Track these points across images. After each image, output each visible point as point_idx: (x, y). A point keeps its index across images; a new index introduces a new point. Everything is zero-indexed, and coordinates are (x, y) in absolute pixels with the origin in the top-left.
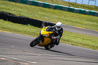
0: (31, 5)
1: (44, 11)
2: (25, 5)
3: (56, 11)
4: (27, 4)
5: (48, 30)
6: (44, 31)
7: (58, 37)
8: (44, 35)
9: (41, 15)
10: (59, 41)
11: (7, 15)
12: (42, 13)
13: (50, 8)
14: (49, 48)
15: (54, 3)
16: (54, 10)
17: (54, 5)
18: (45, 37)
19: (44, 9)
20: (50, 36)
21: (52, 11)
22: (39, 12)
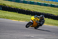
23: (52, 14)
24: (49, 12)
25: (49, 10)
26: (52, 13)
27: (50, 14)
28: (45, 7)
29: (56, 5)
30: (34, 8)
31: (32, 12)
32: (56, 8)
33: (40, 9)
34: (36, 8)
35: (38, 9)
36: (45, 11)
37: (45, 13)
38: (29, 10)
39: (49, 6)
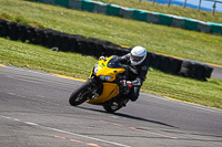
0: (157, 23)
1: (185, 38)
2: (144, 24)
3: (213, 37)
4: (146, 21)
5: (113, 65)
6: (102, 67)
7: (137, 81)
8: (102, 78)
9: (180, 47)
10: (138, 91)
11: (101, 46)
12: (180, 42)
13: (199, 31)
14: (114, 108)
15: (209, 20)
16: (208, 35)
17: (209, 23)
18: (105, 81)
19: (186, 32)
20: (118, 79)
21: (204, 38)
22: (175, 41)
23: (109, 43)
24: (99, 33)
25: (98, 27)
26: (110, 39)
27: (103, 42)
28: (85, 14)
29: (127, 9)
30: (42, 15)
31: (32, 29)
32: (125, 22)
33: (64, 20)
34: (50, 17)
35: (59, 19)
36: (85, 29)
37: (82, 37)
38: (21, 23)
39: (99, 12)
